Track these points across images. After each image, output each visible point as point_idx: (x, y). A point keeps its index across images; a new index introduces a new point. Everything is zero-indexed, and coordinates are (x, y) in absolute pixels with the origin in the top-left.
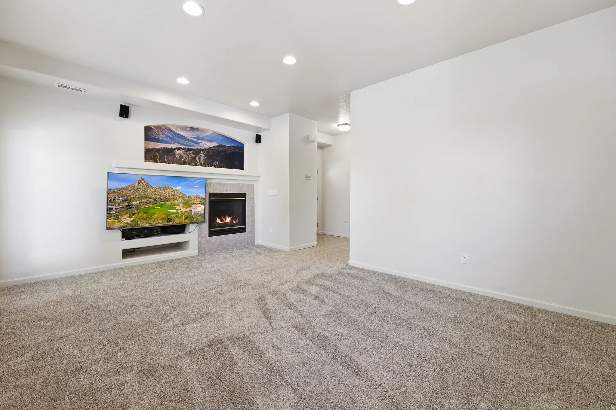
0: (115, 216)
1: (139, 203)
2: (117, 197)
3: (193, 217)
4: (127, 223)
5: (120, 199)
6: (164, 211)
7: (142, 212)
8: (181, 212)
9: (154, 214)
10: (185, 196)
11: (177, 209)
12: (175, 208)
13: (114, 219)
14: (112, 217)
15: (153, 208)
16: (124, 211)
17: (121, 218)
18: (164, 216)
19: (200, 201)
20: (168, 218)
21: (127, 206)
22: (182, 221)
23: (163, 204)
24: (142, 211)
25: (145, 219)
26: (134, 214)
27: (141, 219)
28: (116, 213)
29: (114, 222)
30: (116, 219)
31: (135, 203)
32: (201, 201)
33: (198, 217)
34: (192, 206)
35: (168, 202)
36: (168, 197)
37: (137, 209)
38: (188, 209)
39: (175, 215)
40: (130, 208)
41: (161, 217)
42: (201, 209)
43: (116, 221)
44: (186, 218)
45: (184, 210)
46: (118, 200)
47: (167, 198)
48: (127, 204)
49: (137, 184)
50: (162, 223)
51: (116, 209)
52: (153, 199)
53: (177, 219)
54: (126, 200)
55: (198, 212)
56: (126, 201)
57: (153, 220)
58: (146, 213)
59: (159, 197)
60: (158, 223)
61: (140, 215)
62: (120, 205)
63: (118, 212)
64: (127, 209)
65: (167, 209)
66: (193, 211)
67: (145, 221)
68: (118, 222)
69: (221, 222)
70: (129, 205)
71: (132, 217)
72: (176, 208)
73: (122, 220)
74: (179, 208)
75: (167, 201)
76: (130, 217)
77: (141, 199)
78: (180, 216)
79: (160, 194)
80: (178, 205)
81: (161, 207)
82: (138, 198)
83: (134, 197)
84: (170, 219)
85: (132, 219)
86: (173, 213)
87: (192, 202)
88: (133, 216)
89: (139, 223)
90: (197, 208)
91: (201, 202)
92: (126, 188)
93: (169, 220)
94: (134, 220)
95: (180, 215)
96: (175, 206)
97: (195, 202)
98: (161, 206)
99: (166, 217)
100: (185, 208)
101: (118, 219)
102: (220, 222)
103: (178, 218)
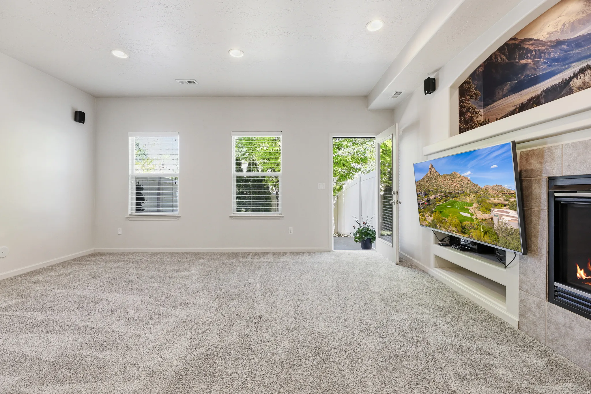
3: (497, 234)
7: (438, 212)
10: (477, 189)
12: (467, 210)
20: (461, 225)
22: (481, 236)
32: (507, 200)
33: (507, 235)
34: (492, 210)
35: (458, 199)
42: (510, 219)
45: (480, 215)
47: (456, 193)
52: (443, 194)
55: (505, 224)
65: (459, 211)
69: (587, 276)
78: (476, 226)
87: (490, 201)
93: (464, 230)
95: (476, 224)
96: (468, 207)
99: (460, 224)
102: (584, 277)
103: (475, 229)
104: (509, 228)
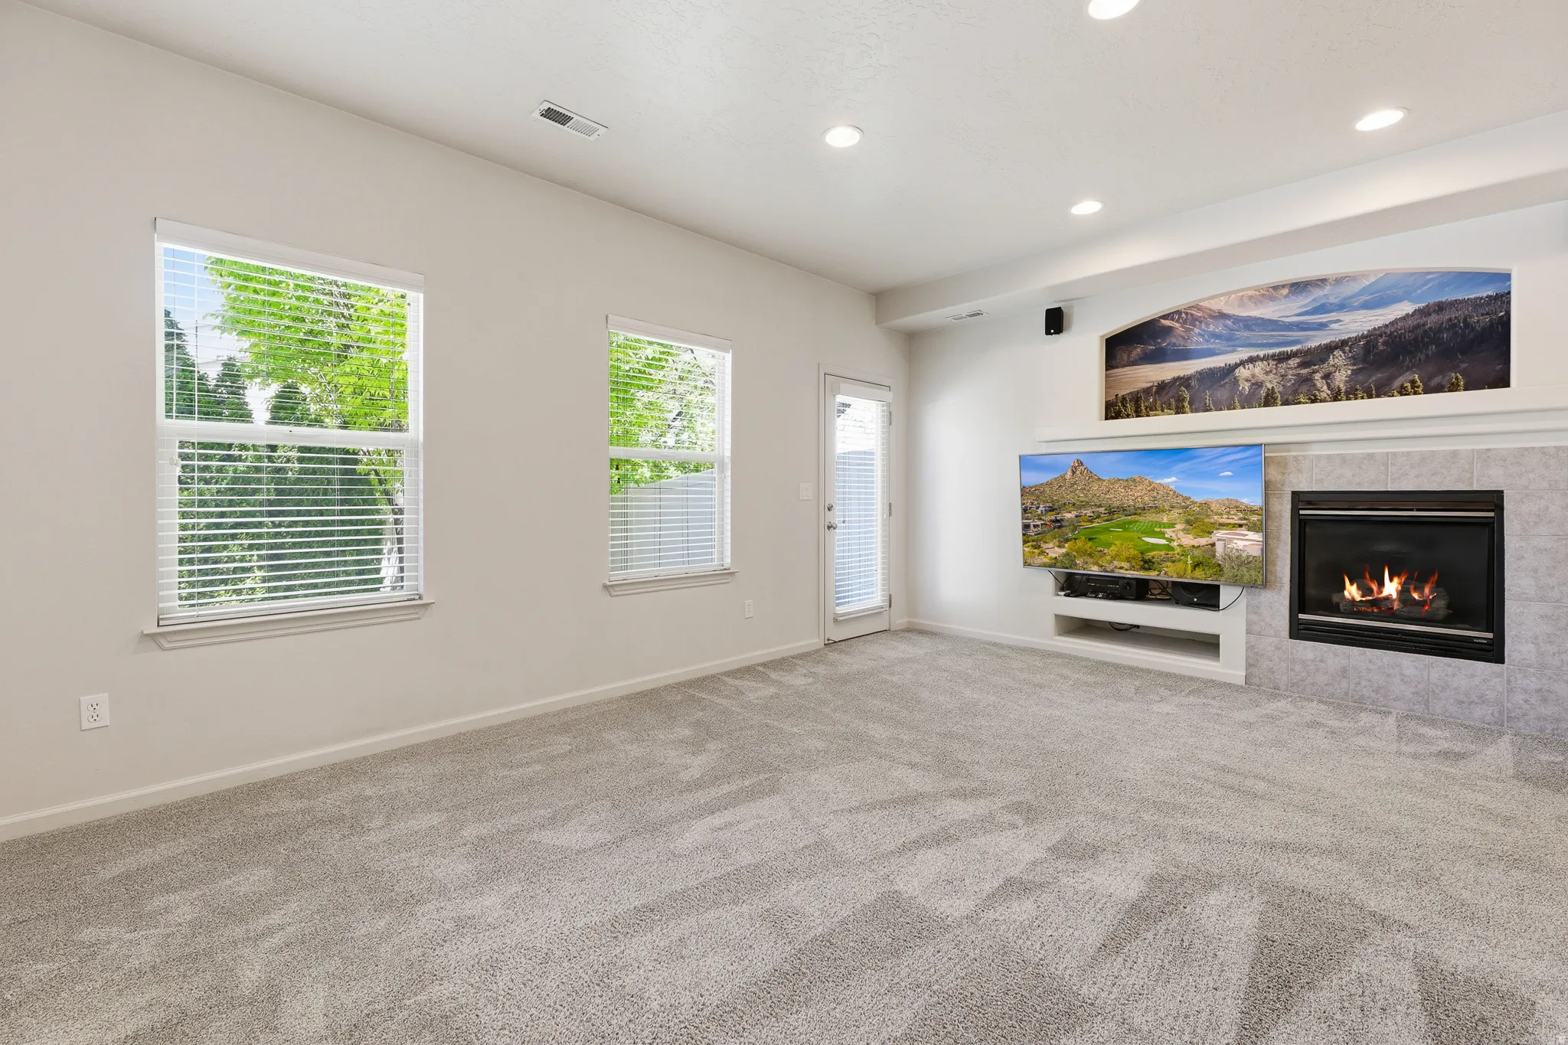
0: (1033, 541)
1: (1076, 516)
2: (1036, 503)
3: (1219, 565)
4: (1056, 558)
5: (1041, 506)
6: (1131, 539)
7: (1083, 538)
8: (1180, 546)
9: (1109, 545)
10: (1188, 503)
11: (1166, 536)
12: (1161, 535)
13: (1032, 546)
14: (1029, 542)
15: (1107, 530)
16: (1049, 531)
17: (1044, 546)
18: (1133, 552)
19: (1240, 519)
20: (1143, 558)
21: (1053, 521)
22: (1185, 570)
23: (1130, 523)
24: (1083, 535)
25: (1090, 555)
26: (1067, 540)
27: (1083, 553)
28: (1036, 535)
29: (1033, 553)
30: (1036, 548)
31: (1068, 516)
32: (1246, 519)
34: (1215, 532)
35: (1141, 518)
36: (1141, 506)
37: (1073, 531)
38: (1203, 541)
39: (1162, 553)
40: (1060, 527)
41: (1125, 554)
42: (1248, 543)
43: (1036, 551)
44: (1196, 565)
45: (1188, 540)
46: (1038, 508)
47: (1139, 508)
48: (1053, 518)
49: (1070, 473)
50: (1131, 569)
51: (1035, 526)
52: (1103, 509)
53: (1169, 564)
54: (1052, 509)
55: (1237, 550)
56: (1050, 511)
57: (1108, 558)
58: (1090, 539)
59: (1118, 503)
60: (1121, 568)
61: (1079, 544)
62: (1041, 519)
63: (1039, 534)
64: (1054, 528)
66: (1219, 548)
67: (1090, 560)
68: (1039, 554)
70: (1057, 521)
71: (1064, 547)
72: (1164, 533)
73: (1047, 551)
74: (1174, 535)
75: (1140, 514)
76: (1059, 547)
77: (1080, 507)
78: (1178, 557)
79: (1119, 497)
80: (1169, 527)
81: (1125, 529)
82: (1074, 504)
83: (1065, 504)
84: (1150, 561)
85: (1064, 550)
86: (1155, 547)
87: (1212, 521)
88: (1066, 545)
89: (1078, 562)
90: (1231, 540)
91: (1245, 522)
92: (1049, 484)
93: (1148, 564)
94: (1067, 554)
95: (1178, 554)
96: (1162, 530)
97: (1224, 520)
98: (1124, 526)
99: (1140, 556)
100: (1190, 536)
101: (1039, 547)
103: (1174, 562)
104: (1244, 555)
